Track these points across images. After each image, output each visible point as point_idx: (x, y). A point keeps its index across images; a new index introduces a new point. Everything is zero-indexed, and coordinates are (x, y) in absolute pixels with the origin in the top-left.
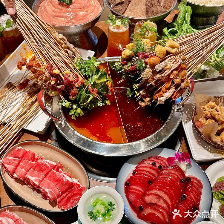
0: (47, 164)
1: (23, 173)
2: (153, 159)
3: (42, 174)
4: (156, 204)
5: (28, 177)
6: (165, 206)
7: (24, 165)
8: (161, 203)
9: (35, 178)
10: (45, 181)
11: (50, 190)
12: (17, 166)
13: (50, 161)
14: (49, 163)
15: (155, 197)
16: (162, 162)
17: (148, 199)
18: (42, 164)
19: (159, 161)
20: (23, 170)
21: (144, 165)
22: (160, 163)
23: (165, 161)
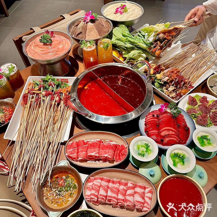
0: (95, 142)
1: (85, 154)
2: (151, 113)
3: (97, 149)
4: (169, 134)
5: (90, 155)
6: (174, 133)
7: (82, 150)
8: (171, 132)
9: (94, 153)
10: (101, 151)
11: (108, 154)
12: (78, 153)
15: (166, 131)
16: (157, 113)
17: (163, 134)
18: (93, 143)
19: (155, 113)
20: (84, 152)
21: (149, 119)
22: (156, 114)
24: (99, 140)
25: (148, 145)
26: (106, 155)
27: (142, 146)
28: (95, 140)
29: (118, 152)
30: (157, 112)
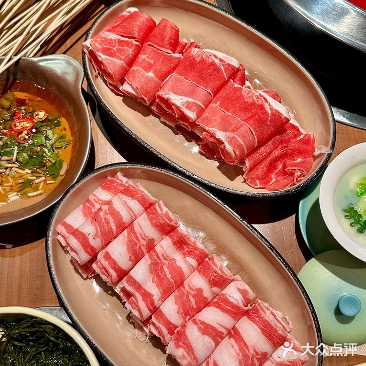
0: (217, 61)
1: (151, 85)
3: (203, 91)
5: (166, 97)
7: (152, 61)
9: (185, 99)
10: (214, 109)
11: (232, 135)
12: (131, 62)
13: (225, 55)
14: (221, 60)
18: (203, 61)
20: (151, 74)
24: (235, 63)
26: (220, 135)
28: (220, 55)
29: (276, 153)
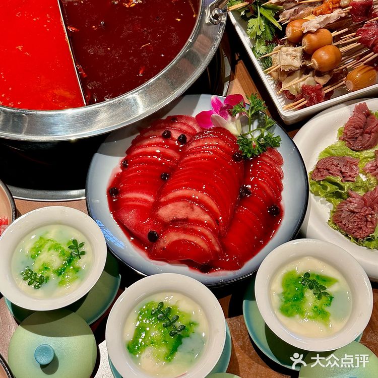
4: (186, 220)
6: (206, 218)
15: (181, 204)
16: (184, 128)
17: (166, 213)
19: (178, 126)
22: (181, 130)
23: (191, 123)
25: (81, 250)
27: (56, 247)
30: (189, 126)
